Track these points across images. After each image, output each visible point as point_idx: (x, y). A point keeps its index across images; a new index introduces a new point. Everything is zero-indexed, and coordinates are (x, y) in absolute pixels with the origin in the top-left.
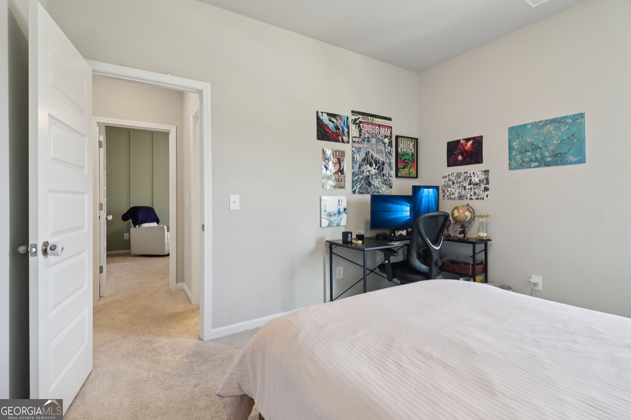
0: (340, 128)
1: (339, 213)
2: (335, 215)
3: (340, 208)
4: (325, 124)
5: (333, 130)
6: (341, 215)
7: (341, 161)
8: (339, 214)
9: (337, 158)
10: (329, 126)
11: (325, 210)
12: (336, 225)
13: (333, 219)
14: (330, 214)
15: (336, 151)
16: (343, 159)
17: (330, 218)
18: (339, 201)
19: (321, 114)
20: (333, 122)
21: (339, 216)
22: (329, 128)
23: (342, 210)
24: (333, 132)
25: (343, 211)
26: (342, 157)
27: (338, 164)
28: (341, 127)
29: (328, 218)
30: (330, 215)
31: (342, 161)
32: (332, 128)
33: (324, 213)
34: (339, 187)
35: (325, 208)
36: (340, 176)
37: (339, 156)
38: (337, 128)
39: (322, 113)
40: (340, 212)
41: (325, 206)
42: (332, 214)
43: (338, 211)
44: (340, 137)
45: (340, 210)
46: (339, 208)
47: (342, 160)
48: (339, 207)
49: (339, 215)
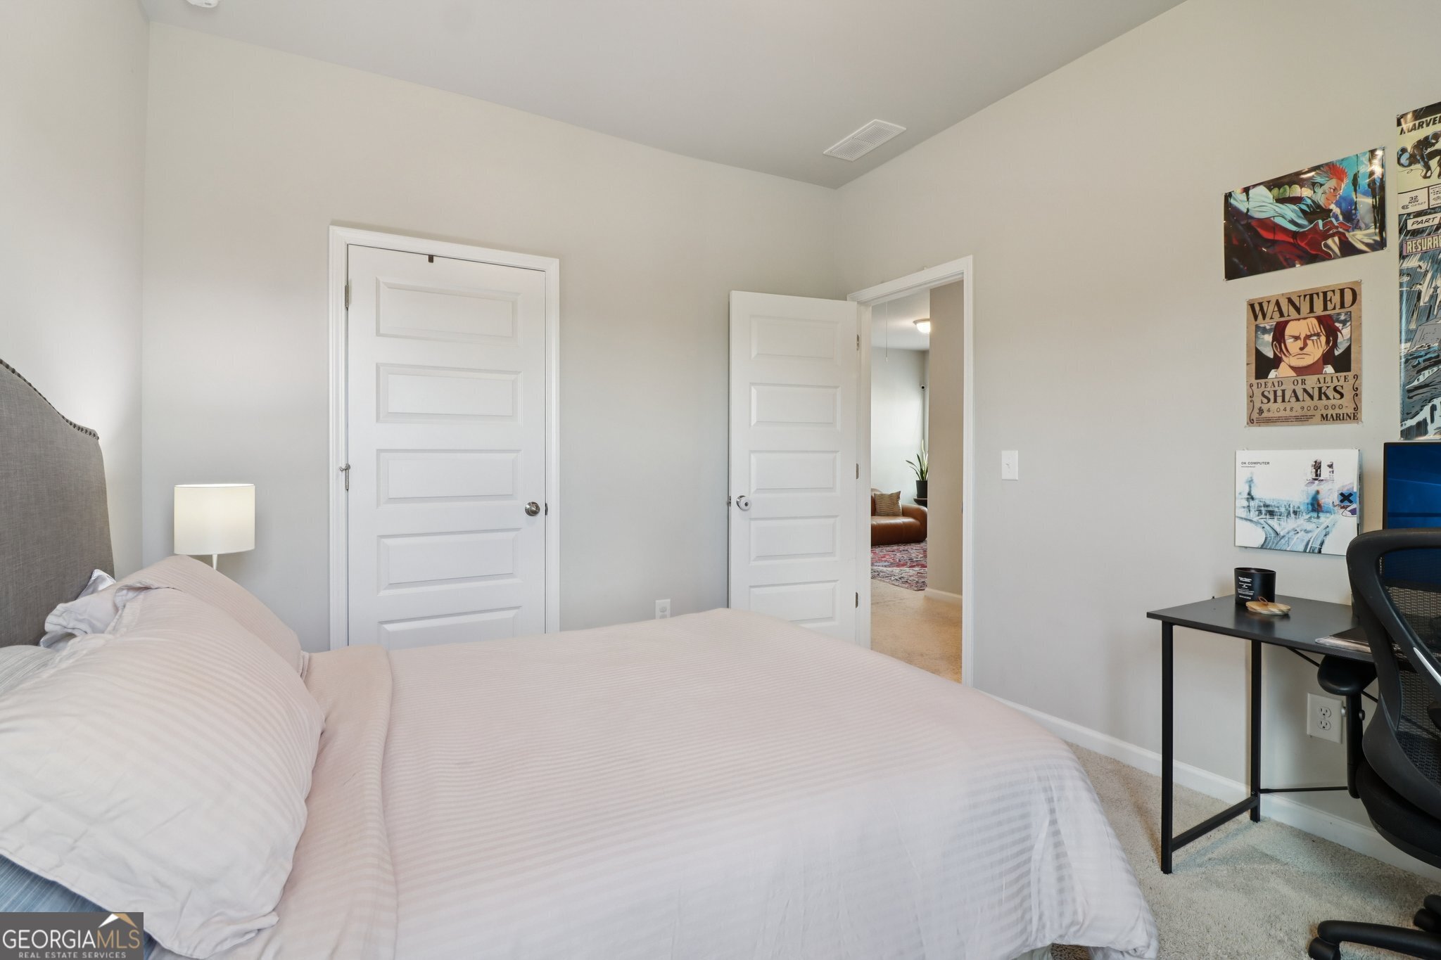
0: (1333, 207)
1: (1316, 506)
2: (1295, 513)
3: (1318, 492)
4: (1259, 220)
5: (1293, 228)
6: (1325, 519)
7: (1337, 325)
8: (1313, 510)
9: (1319, 319)
10: (1279, 221)
11: (1249, 494)
12: (1301, 548)
13: (1284, 526)
14: (1270, 509)
15: (1311, 296)
16: (1349, 314)
17: (1274, 523)
18: (1317, 466)
19: (1244, 197)
20: (1296, 200)
21: (1315, 520)
22: (1276, 228)
23: (1330, 497)
24: (1294, 234)
25: (1337, 502)
26: (1342, 306)
27: (1323, 339)
28: (1338, 204)
29: (1262, 521)
30: (1271, 513)
31: (1344, 322)
32: (1292, 222)
33: (1246, 504)
34: (1325, 418)
35: (1250, 487)
36: (1328, 379)
37: (1325, 309)
38: (1316, 212)
39: (1246, 190)
40: (1319, 505)
41: (1250, 482)
42: (1283, 510)
43: (1309, 500)
44: (1330, 242)
45: (1320, 497)
46: (1314, 492)
47: (1342, 317)
48: (1315, 486)
49: (1315, 515)
